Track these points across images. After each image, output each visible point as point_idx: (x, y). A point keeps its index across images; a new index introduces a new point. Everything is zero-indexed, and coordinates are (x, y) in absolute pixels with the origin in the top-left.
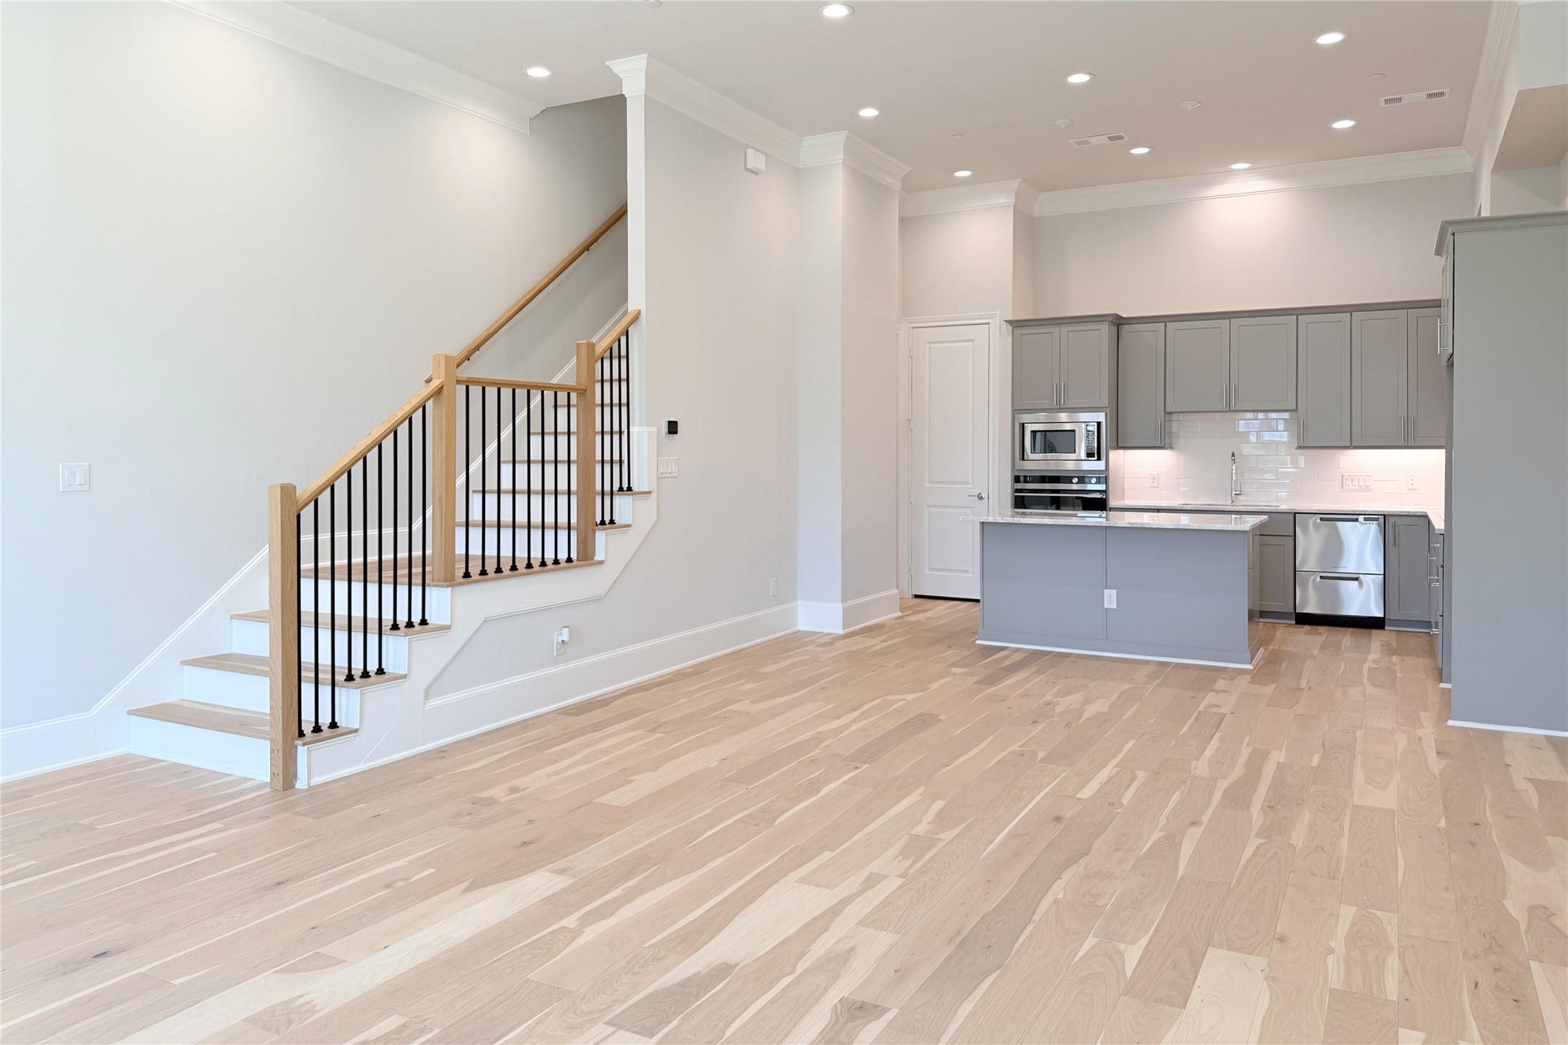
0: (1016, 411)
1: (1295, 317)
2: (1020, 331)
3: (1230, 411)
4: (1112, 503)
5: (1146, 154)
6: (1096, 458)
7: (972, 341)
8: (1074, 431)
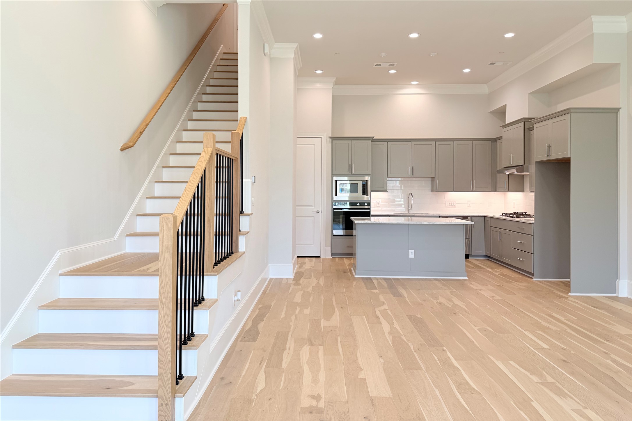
0: (333, 175)
1: (435, 142)
2: (334, 142)
3: (411, 177)
4: (372, 213)
5: (395, 73)
6: (366, 195)
7: (314, 144)
8: (357, 184)
